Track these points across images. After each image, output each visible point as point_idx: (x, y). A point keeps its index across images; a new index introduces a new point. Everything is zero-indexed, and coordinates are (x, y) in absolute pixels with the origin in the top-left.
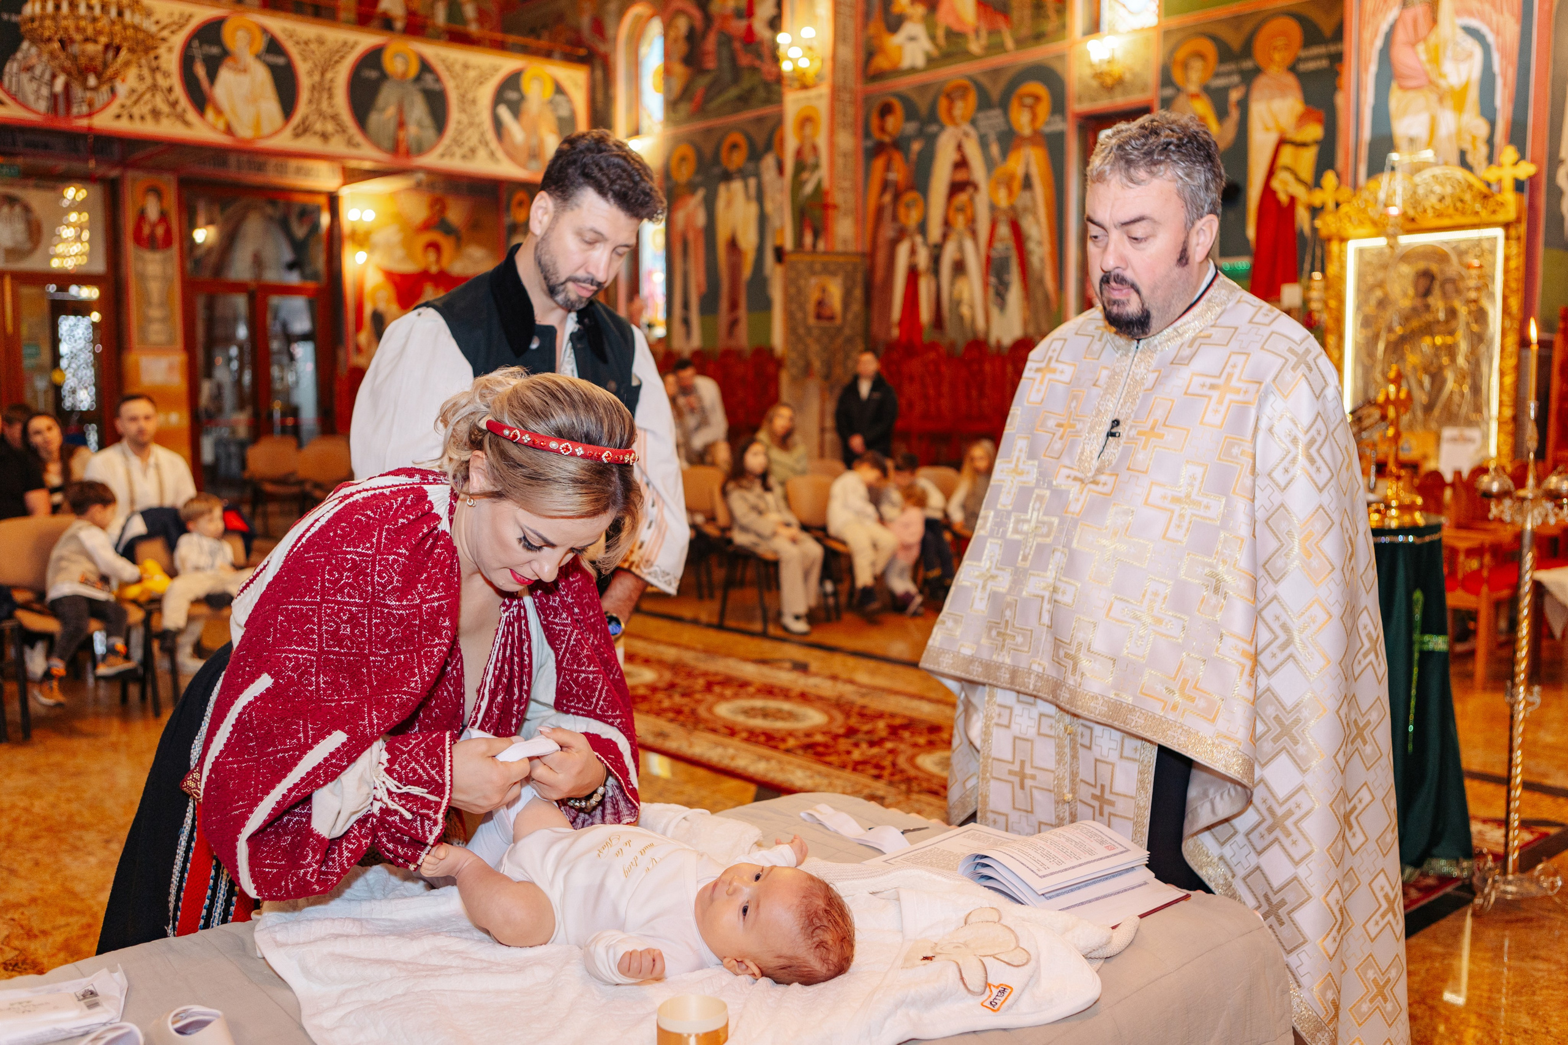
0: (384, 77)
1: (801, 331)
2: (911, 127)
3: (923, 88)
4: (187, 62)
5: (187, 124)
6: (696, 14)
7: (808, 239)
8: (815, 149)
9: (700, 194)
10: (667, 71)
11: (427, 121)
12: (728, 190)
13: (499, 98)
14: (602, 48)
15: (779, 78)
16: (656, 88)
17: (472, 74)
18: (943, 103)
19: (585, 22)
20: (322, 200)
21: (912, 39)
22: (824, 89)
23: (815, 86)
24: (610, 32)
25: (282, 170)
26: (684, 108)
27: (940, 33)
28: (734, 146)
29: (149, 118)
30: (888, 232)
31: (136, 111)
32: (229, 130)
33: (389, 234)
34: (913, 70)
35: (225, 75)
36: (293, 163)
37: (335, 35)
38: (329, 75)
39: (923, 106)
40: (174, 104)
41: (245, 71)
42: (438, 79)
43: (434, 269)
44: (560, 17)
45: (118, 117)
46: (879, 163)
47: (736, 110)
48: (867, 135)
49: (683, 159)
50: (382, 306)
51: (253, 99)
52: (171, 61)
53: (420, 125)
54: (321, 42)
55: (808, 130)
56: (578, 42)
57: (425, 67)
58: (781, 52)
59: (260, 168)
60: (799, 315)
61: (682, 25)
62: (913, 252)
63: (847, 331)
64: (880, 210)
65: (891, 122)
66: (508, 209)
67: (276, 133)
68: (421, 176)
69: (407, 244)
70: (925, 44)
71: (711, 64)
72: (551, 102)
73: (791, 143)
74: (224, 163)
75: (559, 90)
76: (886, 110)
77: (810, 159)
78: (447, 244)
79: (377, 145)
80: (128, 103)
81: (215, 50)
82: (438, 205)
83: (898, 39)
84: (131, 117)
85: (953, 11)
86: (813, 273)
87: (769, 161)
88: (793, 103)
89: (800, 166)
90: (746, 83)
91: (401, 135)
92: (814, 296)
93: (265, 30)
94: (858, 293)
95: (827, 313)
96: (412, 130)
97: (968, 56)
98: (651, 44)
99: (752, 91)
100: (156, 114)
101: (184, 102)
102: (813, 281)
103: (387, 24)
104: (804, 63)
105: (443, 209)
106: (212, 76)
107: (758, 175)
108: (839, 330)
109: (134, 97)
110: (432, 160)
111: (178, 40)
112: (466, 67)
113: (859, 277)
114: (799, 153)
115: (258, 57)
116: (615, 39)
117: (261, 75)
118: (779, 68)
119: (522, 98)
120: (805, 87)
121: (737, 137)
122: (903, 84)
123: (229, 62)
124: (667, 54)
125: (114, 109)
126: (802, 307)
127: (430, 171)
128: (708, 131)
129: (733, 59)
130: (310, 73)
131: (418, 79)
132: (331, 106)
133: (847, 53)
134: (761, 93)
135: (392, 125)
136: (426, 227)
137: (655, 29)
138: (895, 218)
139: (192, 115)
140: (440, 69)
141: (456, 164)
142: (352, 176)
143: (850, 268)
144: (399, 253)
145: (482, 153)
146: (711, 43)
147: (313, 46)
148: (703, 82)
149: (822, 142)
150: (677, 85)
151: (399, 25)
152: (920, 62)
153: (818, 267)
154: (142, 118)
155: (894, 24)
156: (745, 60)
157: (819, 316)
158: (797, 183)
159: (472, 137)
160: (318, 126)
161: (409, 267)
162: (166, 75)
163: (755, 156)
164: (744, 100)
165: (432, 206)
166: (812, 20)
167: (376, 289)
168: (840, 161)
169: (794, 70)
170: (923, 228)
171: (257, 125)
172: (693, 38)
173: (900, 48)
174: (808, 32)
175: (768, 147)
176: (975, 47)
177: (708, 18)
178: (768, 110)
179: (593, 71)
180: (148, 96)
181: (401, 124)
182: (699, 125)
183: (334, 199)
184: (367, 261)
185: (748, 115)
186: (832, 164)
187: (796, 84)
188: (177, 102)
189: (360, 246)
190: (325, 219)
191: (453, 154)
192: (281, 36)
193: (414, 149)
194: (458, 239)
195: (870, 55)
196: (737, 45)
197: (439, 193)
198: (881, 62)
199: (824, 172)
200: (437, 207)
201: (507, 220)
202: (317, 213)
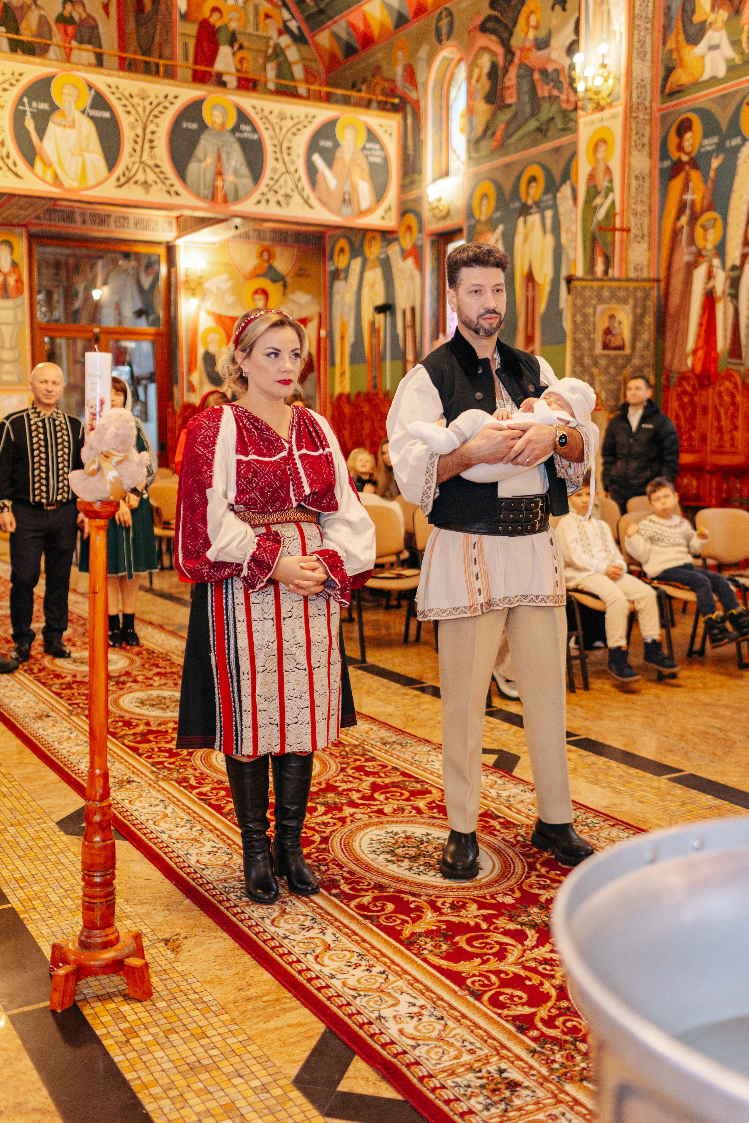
0: (203, 127)
1: (587, 361)
2: (710, 143)
3: (724, 98)
4: (18, 117)
5: (18, 176)
6: (500, 50)
7: (600, 268)
9: (501, 228)
10: (470, 110)
11: (244, 170)
12: (525, 222)
13: (313, 146)
14: (414, 95)
15: (576, 101)
16: (462, 130)
17: (288, 123)
19: (399, 70)
21: (714, 48)
22: (619, 109)
23: (609, 104)
24: (420, 79)
25: (123, 222)
26: (486, 145)
27: (745, 37)
28: (533, 179)
30: (684, 255)
32: (57, 181)
33: (221, 282)
34: (714, 80)
35: (54, 129)
36: (132, 217)
37: (156, 88)
38: (151, 128)
39: (724, 118)
40: (6, 157)
41: (72, 126)
42: (255, 130)
44: (377, 70)
46: (677, 183)
47: (535, 143)
48: (664, 155)
49: (485, 195)
50: (213, 349)
51: (79, 151)
52: (3, 117)
53: (236, 173)
54: (144, 94)
55: (602, 152)
56: (393, 92)
57: (243, 117)
58: (577, 73)
60: (585, 344)
61: (485, 62)
62: (710, 275)
63: (637, 361)
64: (676, 234)
65: (690, 140)
66: (332, 258)
67: (102, 183)
68: (238, 222)
69: (236, 290)
70: (728, 52)
71: (512, 99)
72: (364, 148)
74: (69, 215)
75: (372, 136)
76: (685, 127)
77: (603, 183)
79: (196, 194)
81: (44, 106)
83: (700, 49)
86: (601, 300)
87: (566, 190)
88: (587, 128)
89: (593, 192)
90: (546, 111)
91: (219, 183)
92: (603, 324)
93: (90, 86)
94: (649, 320)
95: (615, 341)
96: (230, 178)
98: (457, 88)
99: (550, 121)
101: (15, 155)
102: (600, 308)
104: (599, 82)
105: (271, 256)
106: (41, 132)
107: (554, 207)
108: (629, 359)
110: (247, 207)
111: (10, 98)
112: (283, 118)
113: (651, 304)
114: (591, 177)
115: (84, 112)
116: (425, 84)
117: (88, 128)
118: (575, 91)
119: (337, 145)
120: (599, 108)
121: (536, 170)
122: (703, 97)
123: (57, 117)
124: (470, 95)
126: (588, 336)
127: (246, 218)
128: (509, 166)
129: (533, 91)
130: (133, 127)
131: (236, 129)
132: (153, 157)
133: (642, 69)
134: (559, 123)
135: (210, 175)
136: (255, 275)
138: (692, 241)
139: (22, 168)
140: (256, 118)
141: (271, 210)
142: (186, 225)
143: (640, 294)
144: (230, 299)
145: (296, 199)
146: (512, 78)
147: (136, 100)
148: (505, 116)
149: (615, 165)
150: (479, 124)
151: (233, 83)
153: (606, 293)
155: (695, 34)
156: (543, 91)
157: (606, 346)
158: (590, 209)
159: (287, 185)
160: (140, 177)
164: (543, 132)
165: (260, 256)
167: (208, 331)
168: (634, 183)
169: (589, 91)
170: (721, 250)
171: (83, 175)
172: (495, 75)
173: (702, 59)
174: (603, 49)
175: (565, 177)
177: (509, 52)
178: (565, 140)
179: (405, 118)
181: (219, 173)
182: (499, 161)
183: (170, 249)
184: (199, 307)
185: (547, 146)
186: (625, 186)
187: (590, 106)
188: (8, 156)
189: (193, 292)
190: (163, 270)
191: (268, 201)
192: (106, 92)
193: (231, 196)
194: (285, 286)
195: (669, 71)
196: (536, 76)
197: (267, 243)
198: (681, 77)
199: (616, 195)
200: (266, 256)
201: (331, 268)
202: (158, 262)
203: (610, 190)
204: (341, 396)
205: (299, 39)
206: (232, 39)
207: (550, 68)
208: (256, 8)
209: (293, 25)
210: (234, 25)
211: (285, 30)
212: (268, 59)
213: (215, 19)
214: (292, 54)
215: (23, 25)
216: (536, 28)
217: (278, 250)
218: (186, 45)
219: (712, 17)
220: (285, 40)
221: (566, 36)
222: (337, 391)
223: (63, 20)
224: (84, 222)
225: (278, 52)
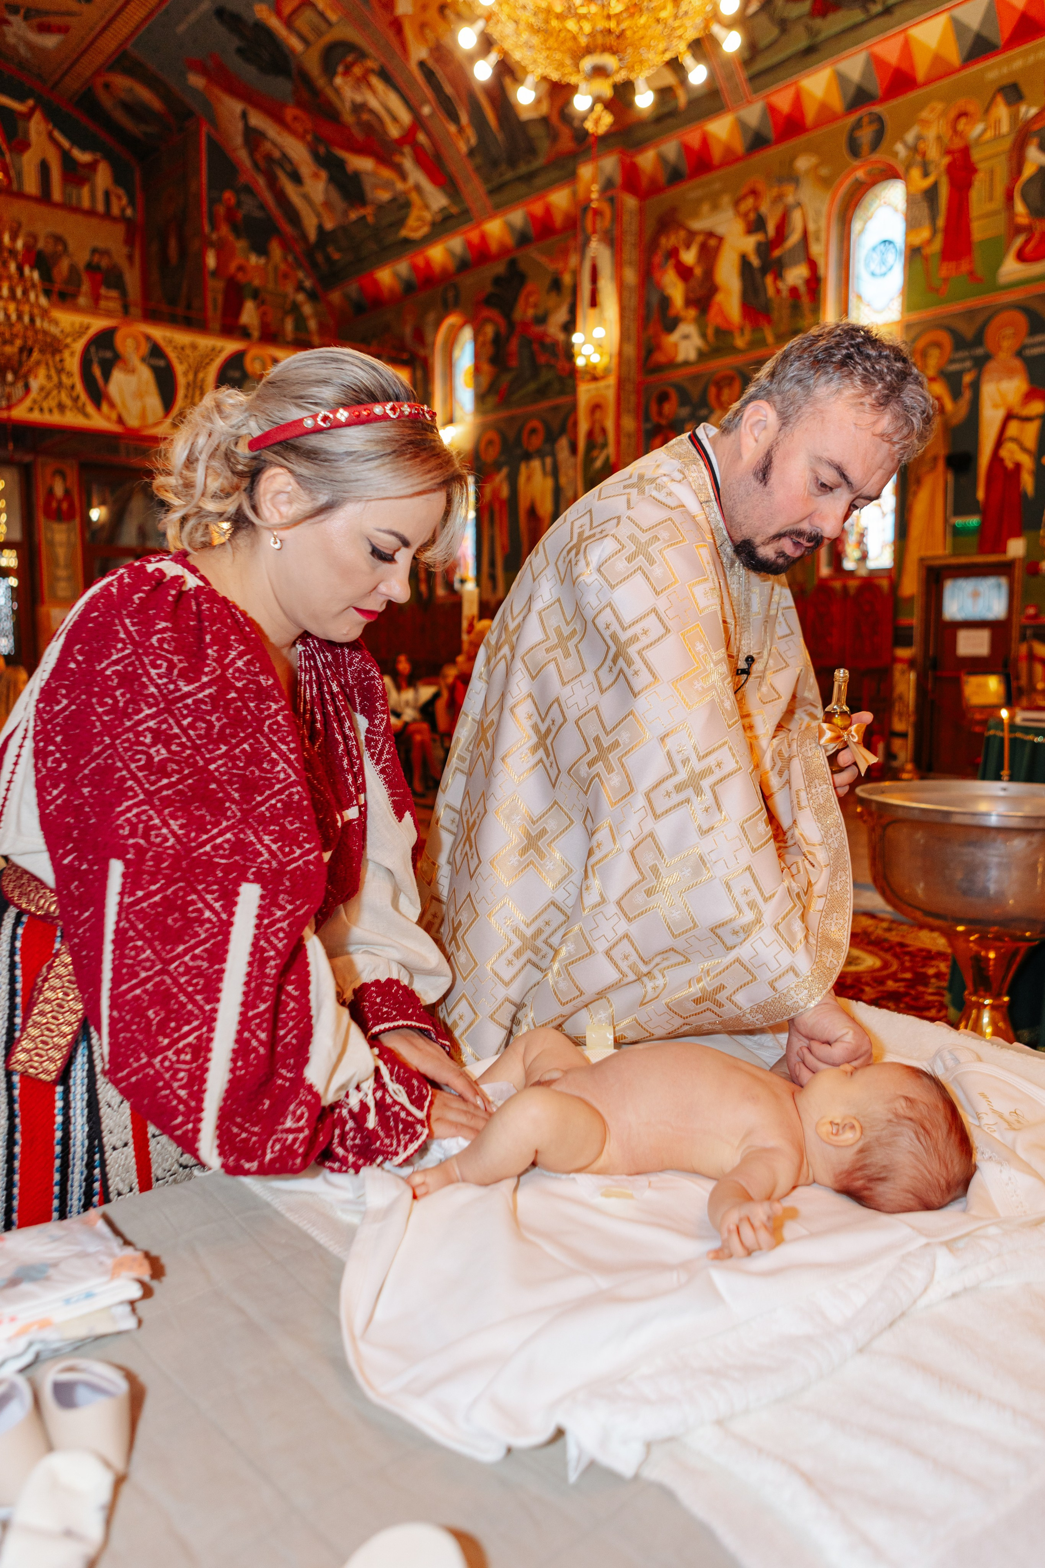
3: (695, 378)
5: (86, 415)
6: (502, 322)
8: (604, 431)
9: (505, 471)
10: (477, 369)
12: (529, 467)
14: (422, 352)
15: (573, 372)
18: (713, 391)
19: (408, 331)
21: (686, 337)
22: (612, 380)
23: (603, 378)
24: (429, 339)
26: (491, 400)
27: (710, 331)
28: (534, 431)
29: (56, 411)
31: (45, 405)
32: (120, 420)
34: (686, 363)
35: (118, 376)
37: (205, 342)
38: (201, 375)
39: (695, 392)
40: (76, 399)
41: (133, 371)
44: (387, 329)
45: (31, 410)
47: (537, 400)
49: (490, 442)
51: (140, 395)
52: (73, 363)
54: (194, 347)
55: (598, 415)
58: (576, 349)
59: (144, 453)
61: (490, 331)
65: (667, 408)
67: (157, 424)
70: (696, 341)
71: (514, 363)
73: (583, 427)
76: (663, 398)
77: (600, 439)
80: (39, 398)
81: (108, 355)
83: (674, 337)
84: (41, 410)
85: (721, 312)
87: (564, 442)
88: (585, 393)
89: (591, 446)
90: (546, 376)
93: (148, 338)
97: (734, 350)
98: (463, 348)
99: (548, 384)
100: (61, 407)
101: (84, 397)
103: (244, 333)
104: (595, 359)
106: (107, 376)
107: (553, 454)
109: (43, 394)
111: (79, 346)
114: (590, 434)
115: (143, 360)
116: (434, 344)
117: (145, 374)
118: (574, 364)
120: (595, 379)
121: (536, 424)
122: (677, 375)
123: (121, 365)
124: (477, 356)
125: (28, 403)
128: (511, 419)
129: (532, 359)
130: (186, 374)
133: (630, 350)
134: (558, 385)
137: (467, 335)
139: (90, 409)
146: (514, 345)
147: (188, 351)
149: (610, 425)
150: (485, 380)
151: (256, 334)
152: (692, 356)
154: (51, 411)
155: (671, 324)
156: (542, 359)
158: (589, 460)
162: (70, 375)
163: (551, 438)
164: (542, 392)
166: (601, 322)
168: (624, 441)
169: (586, 365)
171: (143, 415)
172: (498, 341)
173: (676, 345)
174: (599, 332)
175: (562, 431)
176: (740, 342)
177: (511, 325)
178: (564, 399)
180: (55, 392)
182: (503, 414)
185: (545, 404)
186: (618, 442)
187: (588, 377)
188: (78, 397)
192: (162, 343)
195: (650, 352)
196: (535, 346)
198: (659, 357)
199: (611, 450)
203: (605, 445)
205: (312, 296)
206: (256, 295)
207: (548, 340)
208: (276, 268)
209: (308, 284)
210: (257, 282)
211: (300, 288)
212: (286, 313)
213: (240, 276)
214: (307, 309)
215: (55, 271)
216: (535, 306)
218: (215, 300)
219: (683, 313)
220: (301, 297)
221: (561, 316)
223: (91, 268)
225: (295, 308)
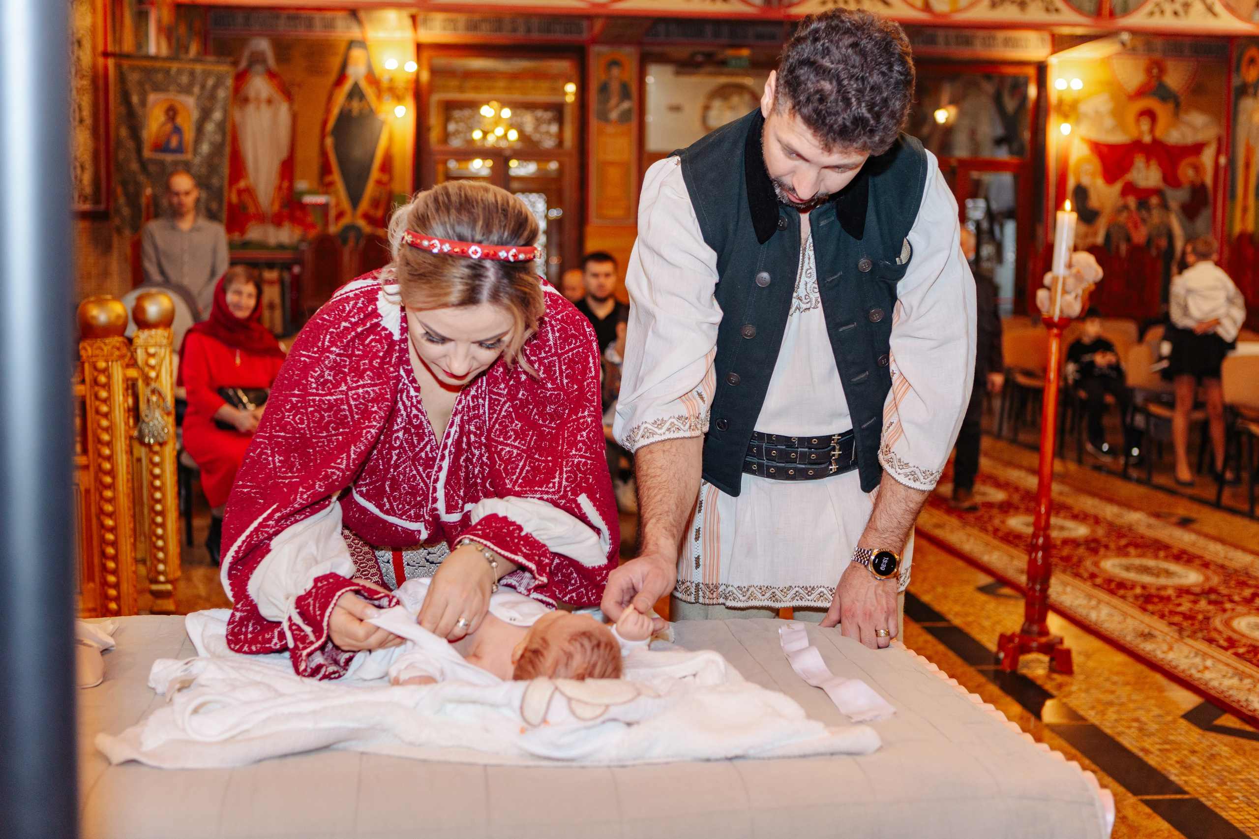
5: (887, 4)
20: (1031, 71)
25: (989, 42)
32: (927, 6)
33: (1101, 103)
36: (1001, 35)
43: (1147, 139)
50: (1086, 181)
59: (968, 42)
66: (1238, 69)
67: (973, 4)
68: (1125, 37)
69: (1117, 113)
74: (932, 40)
78: (1163, 112)
79: (1079, 10)
82: (1156, 69)
105: (1162, 71)
110: (1138, 19)
127: (1134, 32)
136: (1140, 93)
141: (1167, 22)
142: (1061, 43)
144: (1109, 122)
145: (1198, 6)
161: (1118, 138)
165: (1149, 71)
167: (1081, 161)
183: (1041, 69)
184: (1072, 132)
189: (1066, 116)
190: (1032, 91)
191: (1162, 12)
193: (1118, 10)
194: (1177, 105)
197: (1157, 56)
200: (1155, 71)
201: (1236, 81)
202: (1026, 84)
204: (1243, 235)
217: (1170, 65)
222: (1238, 228)
224: (947, 43)
